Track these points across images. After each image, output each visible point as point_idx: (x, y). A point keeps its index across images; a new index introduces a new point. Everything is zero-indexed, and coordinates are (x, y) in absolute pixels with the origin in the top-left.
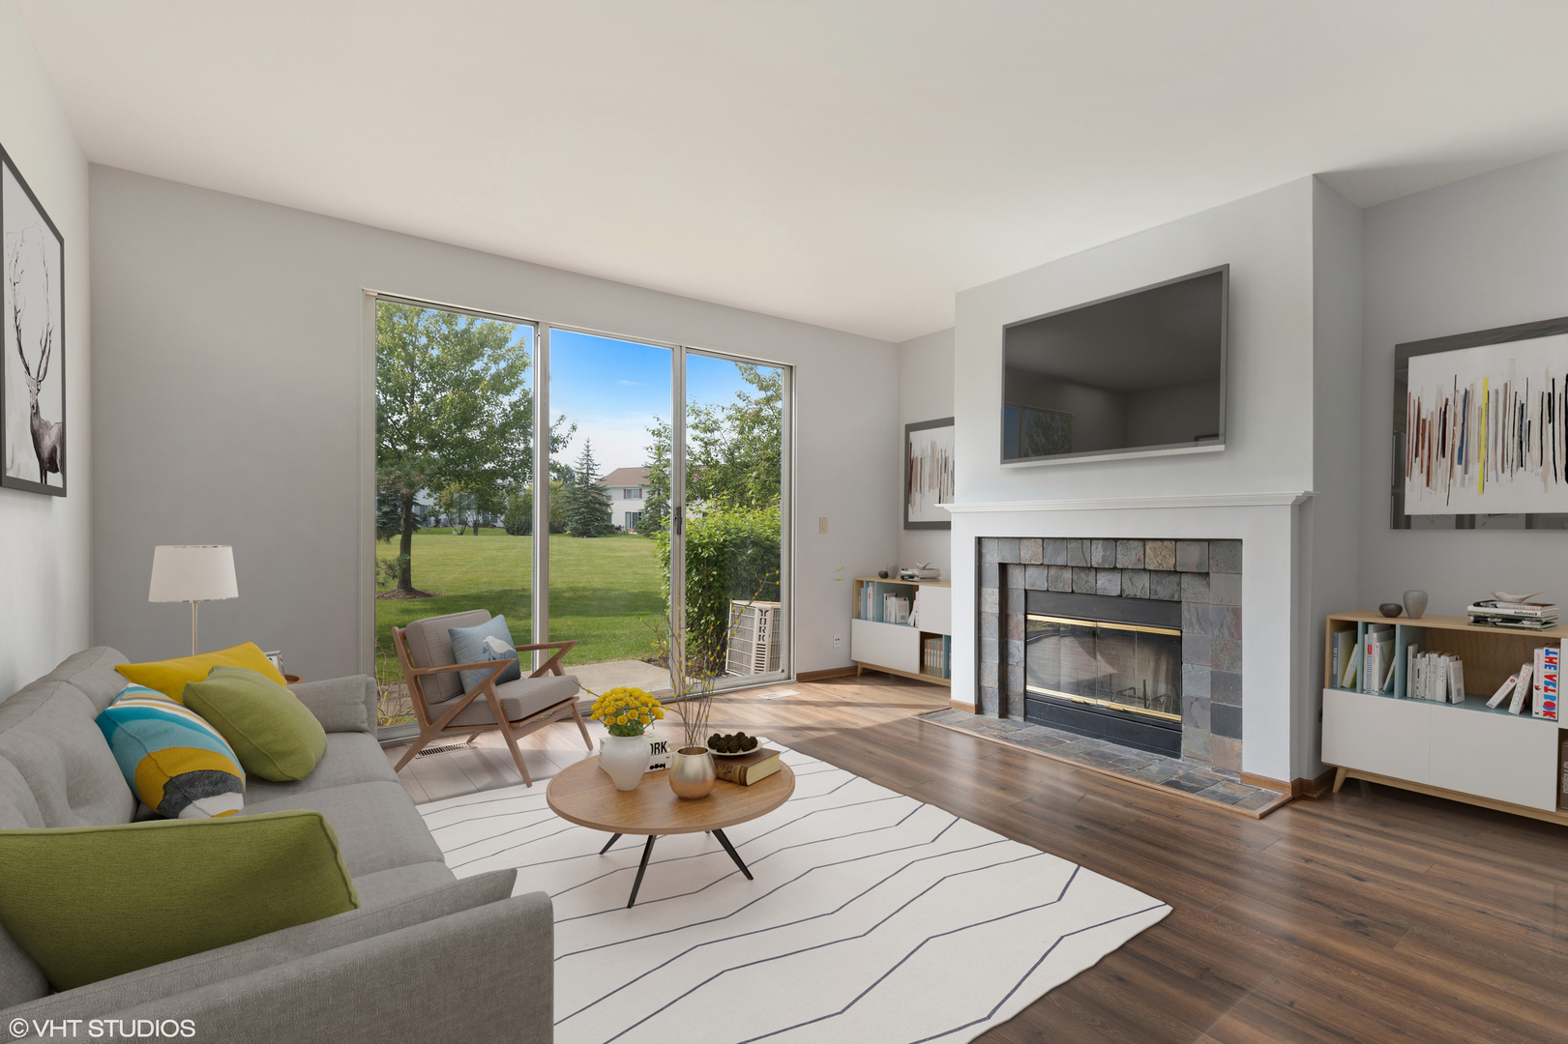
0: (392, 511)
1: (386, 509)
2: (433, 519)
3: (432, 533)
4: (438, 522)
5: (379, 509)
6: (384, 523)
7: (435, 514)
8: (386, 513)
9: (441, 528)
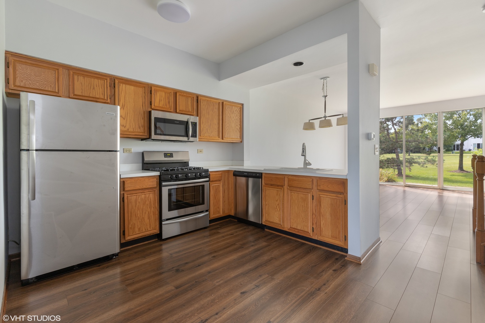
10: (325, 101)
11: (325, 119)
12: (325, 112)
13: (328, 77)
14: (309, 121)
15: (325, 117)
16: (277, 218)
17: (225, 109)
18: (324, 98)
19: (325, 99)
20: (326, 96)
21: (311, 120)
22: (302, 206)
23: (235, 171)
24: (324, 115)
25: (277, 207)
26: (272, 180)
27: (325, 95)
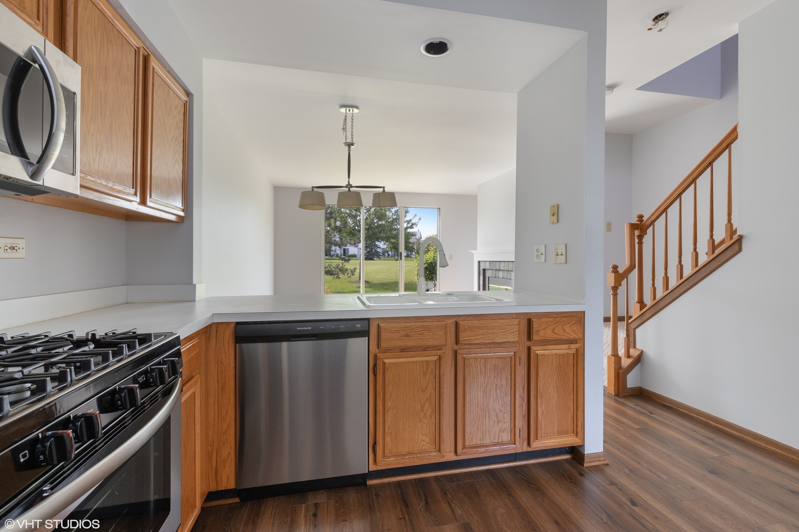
0: (371, 251)
1: (368, 250)
2: (386, 254)
3: (386, 260)
4: (389, 255)
5: (366, 250)
6: (368, 256)
7: (387, 252)
8: (368, 252)
9: (390, 258)
10: (349, 154)
11: (349, 190)
12: (349, 177)
13: (357, 107)
14: (313, 190)
15: (349, 186)
16: (424, 438)
17: (153, 84)
18: (347, 148)
19: (349, 150)
20: (352, 144)
21: (318, 187)
22: (496, 385)
23: (238, 323)
24: (347, 183)
25: (423, 407)
26: (407, 336)
27: (349, 140)
